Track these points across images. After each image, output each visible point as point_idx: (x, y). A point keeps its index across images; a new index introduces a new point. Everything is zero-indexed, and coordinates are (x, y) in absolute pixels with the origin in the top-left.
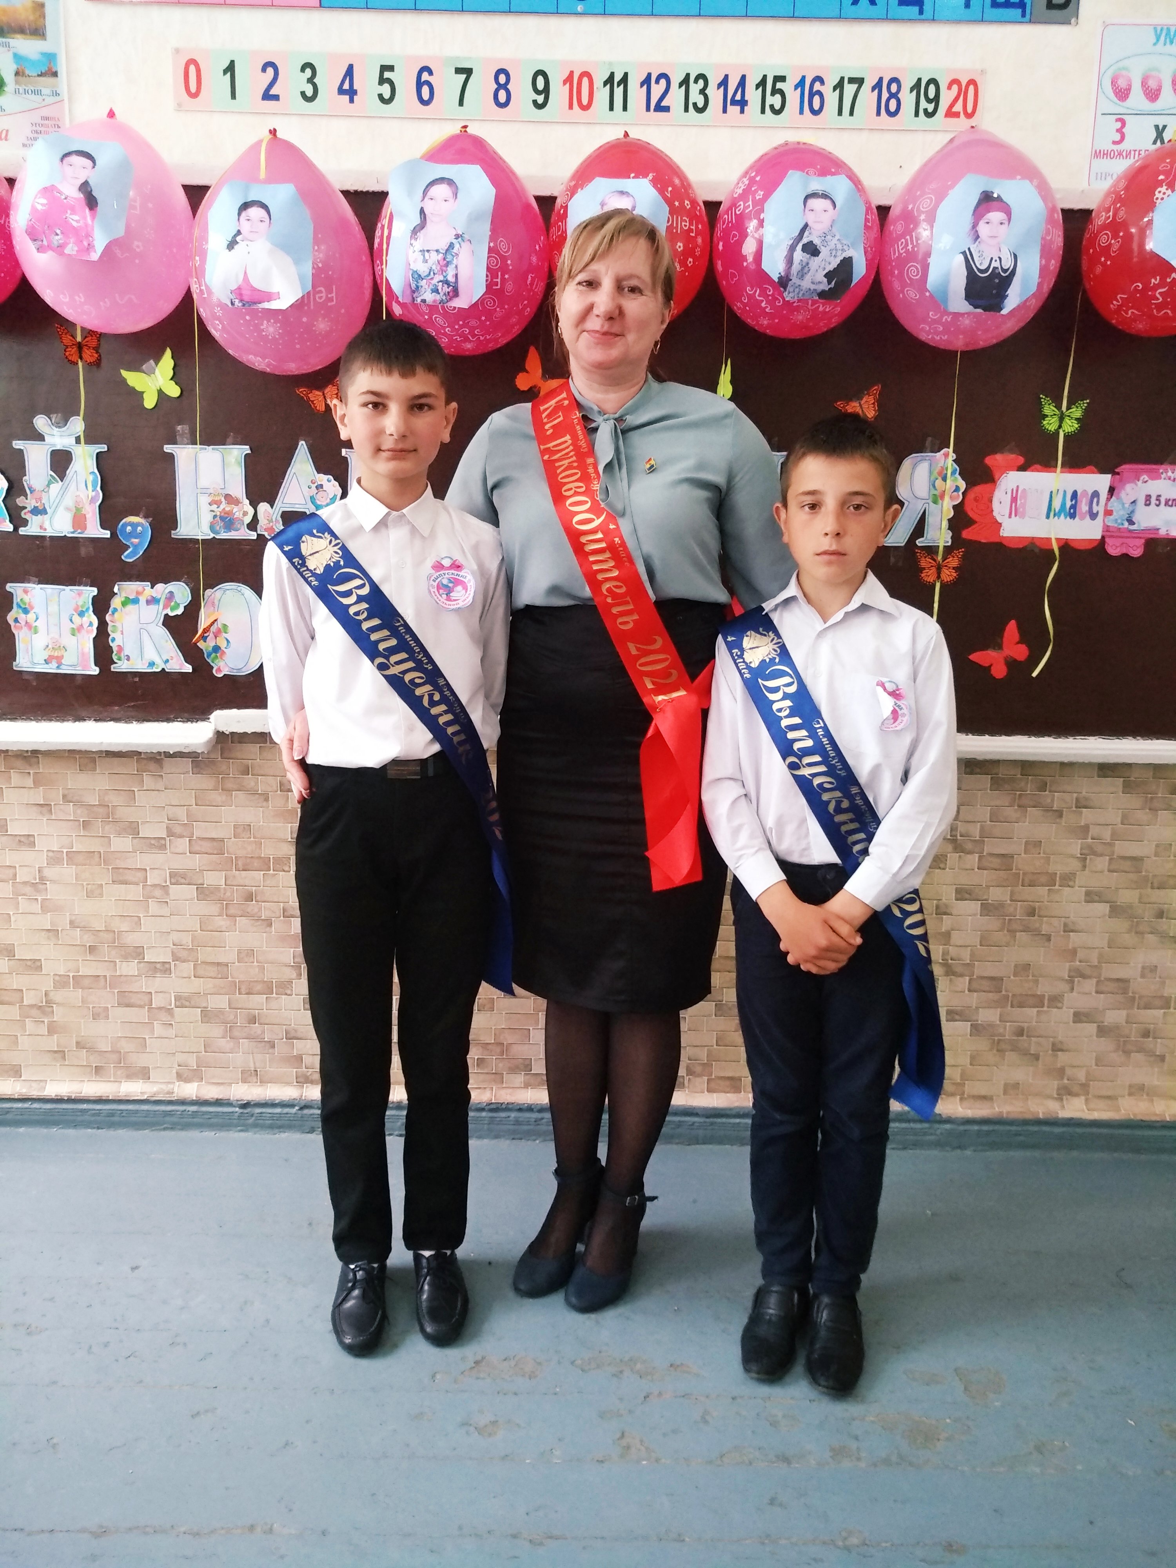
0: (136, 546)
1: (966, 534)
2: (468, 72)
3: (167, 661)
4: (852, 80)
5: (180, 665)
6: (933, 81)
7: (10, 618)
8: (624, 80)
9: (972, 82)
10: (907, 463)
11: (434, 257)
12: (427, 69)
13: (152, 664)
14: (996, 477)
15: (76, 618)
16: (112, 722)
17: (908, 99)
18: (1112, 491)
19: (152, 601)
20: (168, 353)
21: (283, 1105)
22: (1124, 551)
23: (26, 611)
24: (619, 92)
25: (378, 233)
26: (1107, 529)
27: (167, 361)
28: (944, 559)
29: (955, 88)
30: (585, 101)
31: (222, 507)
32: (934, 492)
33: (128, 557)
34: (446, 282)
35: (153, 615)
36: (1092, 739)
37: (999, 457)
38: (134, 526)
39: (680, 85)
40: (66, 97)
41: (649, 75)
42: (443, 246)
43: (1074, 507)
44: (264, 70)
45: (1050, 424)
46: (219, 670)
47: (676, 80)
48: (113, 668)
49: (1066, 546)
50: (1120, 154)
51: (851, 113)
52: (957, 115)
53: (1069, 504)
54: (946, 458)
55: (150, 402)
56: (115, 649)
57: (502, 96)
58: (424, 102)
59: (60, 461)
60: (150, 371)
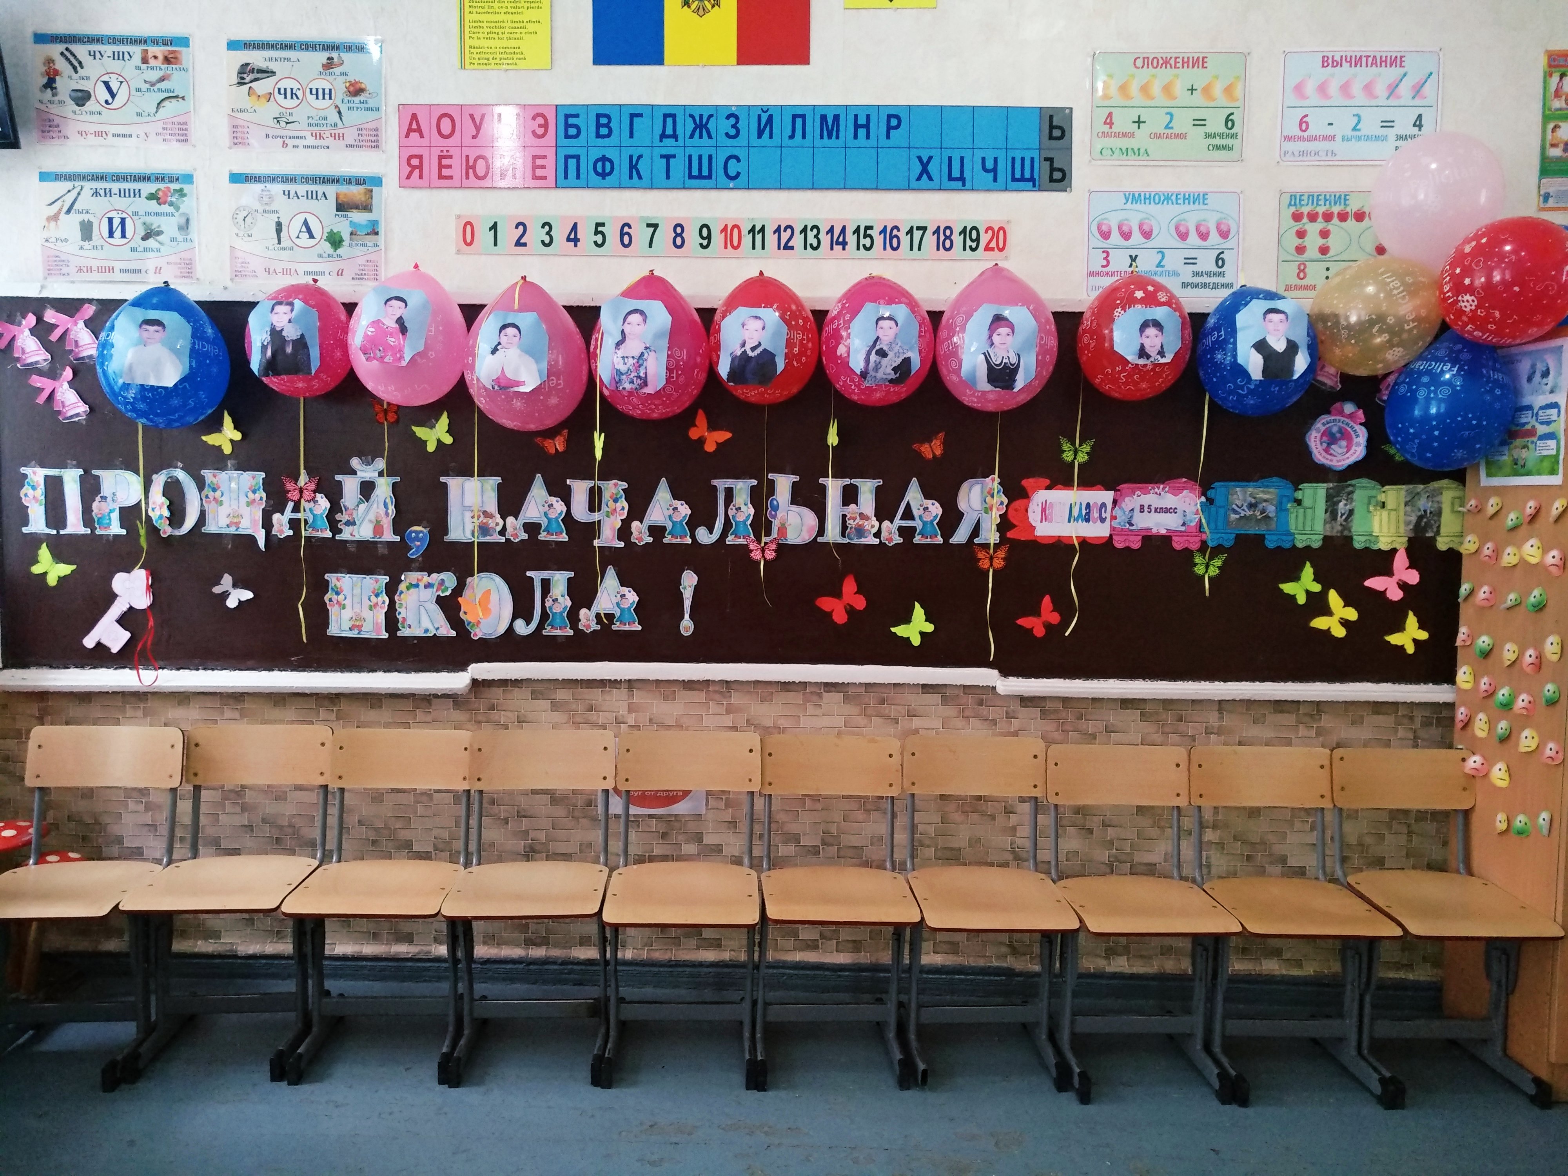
0: (418, 547)
1: (1010, 535)
2: (655, 226)
3: (437, 629)
4: (918, 228)
5: (446, 631)
6: (974, 228)
7: (326, 598)
8: (762, 230)
9: (1001, 228)
10: (965, 486)
11: (631, 361)
12: (628, 225)
13: (426, 631)
14: (1030, 494)
15: (373, 598)
16: (396, 673)
17: (958, 240)
18: (1115, 502)
19: (428, 586)
20: (445, 415)
21: (513, 961)
22: (1127, 545)
23: (337, 593)
24: (759, 237)
25: (593, 342)
26: (1113, 529)
27: (444, 421)
28: (995, 552)
29: (990, 232)
30: (735, 243)
31: (481, 520)
32: (985, 505)
33: (413, 554)
34: (639, 377)
35: (429, 595)
36: (1111, 681)
37: (1030, 480)
38: (417, 532)
39: (801, 233)
40: (382, 247)
41: (779, 226)
42: (637, 354)
43: (1088, 514)
44: (517, 227)
45: (1068, 457)
46: (475, 635)
47: (798, 229)
48: (399, 634)
49: (1083, 542)
50: (1107, 274)
51: (919, 249)
52: (992, 249)
53: (1084, 512)
54: (993, 482)
55: (431, 447)
56: (400, 620)
57: (679, 241)
58: (625, 246)
59: (367, 489)
60: (432, 427)
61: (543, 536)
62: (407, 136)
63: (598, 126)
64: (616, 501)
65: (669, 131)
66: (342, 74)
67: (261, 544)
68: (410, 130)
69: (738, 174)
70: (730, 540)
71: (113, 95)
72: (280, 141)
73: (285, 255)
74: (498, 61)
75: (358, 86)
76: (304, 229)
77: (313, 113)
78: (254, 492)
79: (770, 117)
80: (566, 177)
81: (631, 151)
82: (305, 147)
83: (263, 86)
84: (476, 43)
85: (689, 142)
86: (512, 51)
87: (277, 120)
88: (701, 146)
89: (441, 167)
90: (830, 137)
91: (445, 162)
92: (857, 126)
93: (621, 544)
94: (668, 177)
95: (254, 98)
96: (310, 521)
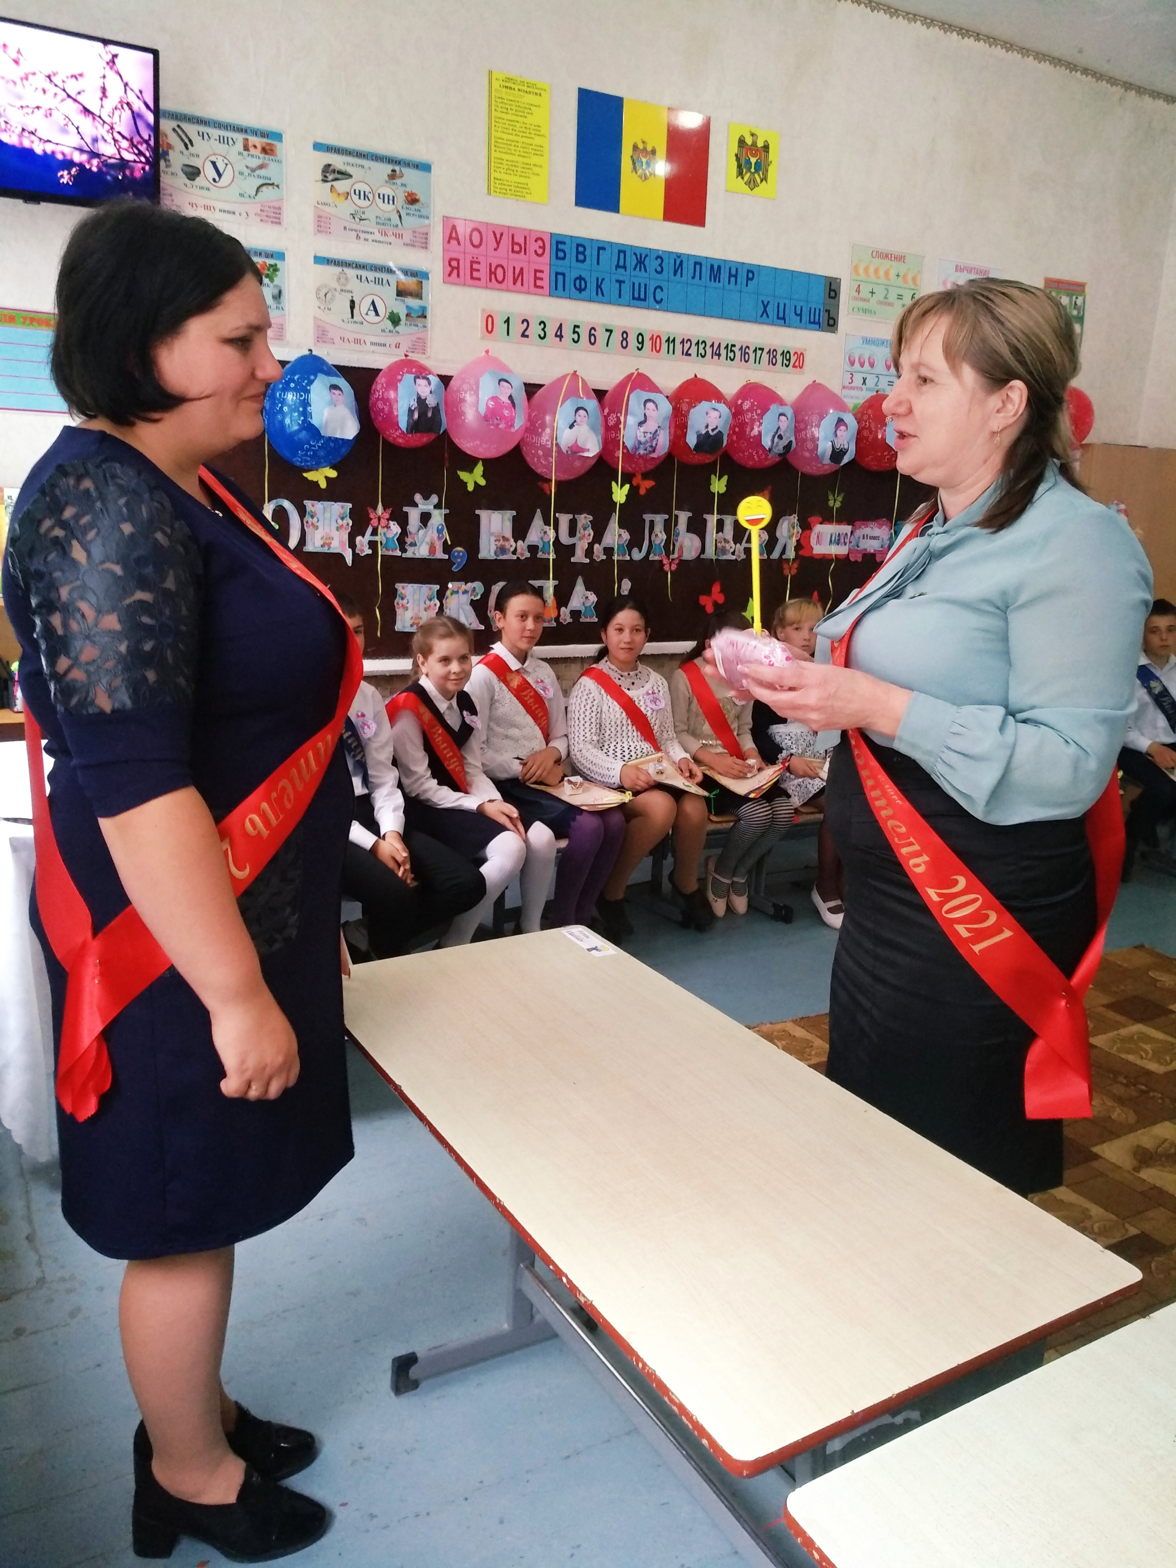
0: (459, 564)
1: (800, 553)
2: (611, 331)
4: (760, 349)
5: (478, 625)
6: (788, 352)
7: (395, 602)
8: (674, 340)
9: (802, 354)
10: (781, 521)
11: (649, 435)
12: (593, 328)
14: (812, 527)
15: (428, 602)
17: (779, 358)
18: (852, 533)
19: (465, 592)
20: (480, 463)
22: (856, 559)
23: (403, 598)
24: (671, 345)
26: (850, 549)
27: (480, 468)
28: (792, 564)
29: (796, 355)
30: (658, 349)
31: (500, 543)
32: (790, 534)
33: (454, 569)
34: (651, 446)
35: (465, 599)
37: (813, 518)
38: (459, 552)
39: (696, 345)
40: (429, 328)
41: (683, 339)
43: (839, 540)
44: (523, 322)
45: (831, 503)
49: (838, 559)
50: (851, 388)
51: (759, 363)
52: (797, 367)
53: (837, 539)
54: (795, 519)
55: (470, 488)
57: (624, 343)
58: (593, 344)
59: (425, 518)
60: (471, 470)
61: (540, 555)
62: (449, 242)
63: (578, 252)
64: (585, 529)
65: (621, 263)
66: (402, 185)
67: (349, 560)
68: (450, 238)
69: (662, 300)
70: (651, 557)
71: (220, 175)
72: (354, 234)
73: (357, 327)
74: (512, 192)
75: (413, 197)
76: (372, 308)
77: (380, 214)
78: (342, 519)
79: (681, 261)
80: (556, 289)
81: (597, 275)
82: (373, 241)
83: (342, 186)
84: (498, 175)
85: (633, 273)
86: (522, 186)
87: (353, 216)
88: (640, 277)
89: (472, 270)
90: (715, 281)
91: (475, 266)
92: (730, 275)
93: (588, 561)
94: (620, 297)
95: (335, 195)
96: (384, 542)
